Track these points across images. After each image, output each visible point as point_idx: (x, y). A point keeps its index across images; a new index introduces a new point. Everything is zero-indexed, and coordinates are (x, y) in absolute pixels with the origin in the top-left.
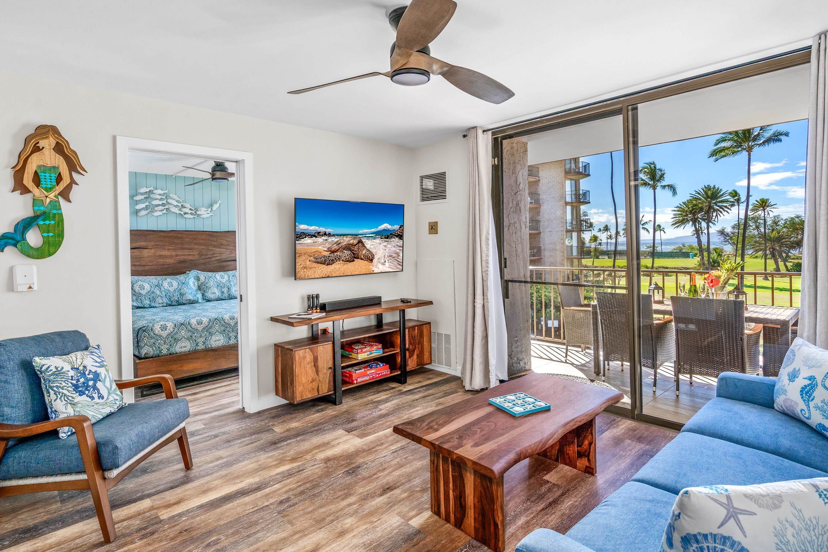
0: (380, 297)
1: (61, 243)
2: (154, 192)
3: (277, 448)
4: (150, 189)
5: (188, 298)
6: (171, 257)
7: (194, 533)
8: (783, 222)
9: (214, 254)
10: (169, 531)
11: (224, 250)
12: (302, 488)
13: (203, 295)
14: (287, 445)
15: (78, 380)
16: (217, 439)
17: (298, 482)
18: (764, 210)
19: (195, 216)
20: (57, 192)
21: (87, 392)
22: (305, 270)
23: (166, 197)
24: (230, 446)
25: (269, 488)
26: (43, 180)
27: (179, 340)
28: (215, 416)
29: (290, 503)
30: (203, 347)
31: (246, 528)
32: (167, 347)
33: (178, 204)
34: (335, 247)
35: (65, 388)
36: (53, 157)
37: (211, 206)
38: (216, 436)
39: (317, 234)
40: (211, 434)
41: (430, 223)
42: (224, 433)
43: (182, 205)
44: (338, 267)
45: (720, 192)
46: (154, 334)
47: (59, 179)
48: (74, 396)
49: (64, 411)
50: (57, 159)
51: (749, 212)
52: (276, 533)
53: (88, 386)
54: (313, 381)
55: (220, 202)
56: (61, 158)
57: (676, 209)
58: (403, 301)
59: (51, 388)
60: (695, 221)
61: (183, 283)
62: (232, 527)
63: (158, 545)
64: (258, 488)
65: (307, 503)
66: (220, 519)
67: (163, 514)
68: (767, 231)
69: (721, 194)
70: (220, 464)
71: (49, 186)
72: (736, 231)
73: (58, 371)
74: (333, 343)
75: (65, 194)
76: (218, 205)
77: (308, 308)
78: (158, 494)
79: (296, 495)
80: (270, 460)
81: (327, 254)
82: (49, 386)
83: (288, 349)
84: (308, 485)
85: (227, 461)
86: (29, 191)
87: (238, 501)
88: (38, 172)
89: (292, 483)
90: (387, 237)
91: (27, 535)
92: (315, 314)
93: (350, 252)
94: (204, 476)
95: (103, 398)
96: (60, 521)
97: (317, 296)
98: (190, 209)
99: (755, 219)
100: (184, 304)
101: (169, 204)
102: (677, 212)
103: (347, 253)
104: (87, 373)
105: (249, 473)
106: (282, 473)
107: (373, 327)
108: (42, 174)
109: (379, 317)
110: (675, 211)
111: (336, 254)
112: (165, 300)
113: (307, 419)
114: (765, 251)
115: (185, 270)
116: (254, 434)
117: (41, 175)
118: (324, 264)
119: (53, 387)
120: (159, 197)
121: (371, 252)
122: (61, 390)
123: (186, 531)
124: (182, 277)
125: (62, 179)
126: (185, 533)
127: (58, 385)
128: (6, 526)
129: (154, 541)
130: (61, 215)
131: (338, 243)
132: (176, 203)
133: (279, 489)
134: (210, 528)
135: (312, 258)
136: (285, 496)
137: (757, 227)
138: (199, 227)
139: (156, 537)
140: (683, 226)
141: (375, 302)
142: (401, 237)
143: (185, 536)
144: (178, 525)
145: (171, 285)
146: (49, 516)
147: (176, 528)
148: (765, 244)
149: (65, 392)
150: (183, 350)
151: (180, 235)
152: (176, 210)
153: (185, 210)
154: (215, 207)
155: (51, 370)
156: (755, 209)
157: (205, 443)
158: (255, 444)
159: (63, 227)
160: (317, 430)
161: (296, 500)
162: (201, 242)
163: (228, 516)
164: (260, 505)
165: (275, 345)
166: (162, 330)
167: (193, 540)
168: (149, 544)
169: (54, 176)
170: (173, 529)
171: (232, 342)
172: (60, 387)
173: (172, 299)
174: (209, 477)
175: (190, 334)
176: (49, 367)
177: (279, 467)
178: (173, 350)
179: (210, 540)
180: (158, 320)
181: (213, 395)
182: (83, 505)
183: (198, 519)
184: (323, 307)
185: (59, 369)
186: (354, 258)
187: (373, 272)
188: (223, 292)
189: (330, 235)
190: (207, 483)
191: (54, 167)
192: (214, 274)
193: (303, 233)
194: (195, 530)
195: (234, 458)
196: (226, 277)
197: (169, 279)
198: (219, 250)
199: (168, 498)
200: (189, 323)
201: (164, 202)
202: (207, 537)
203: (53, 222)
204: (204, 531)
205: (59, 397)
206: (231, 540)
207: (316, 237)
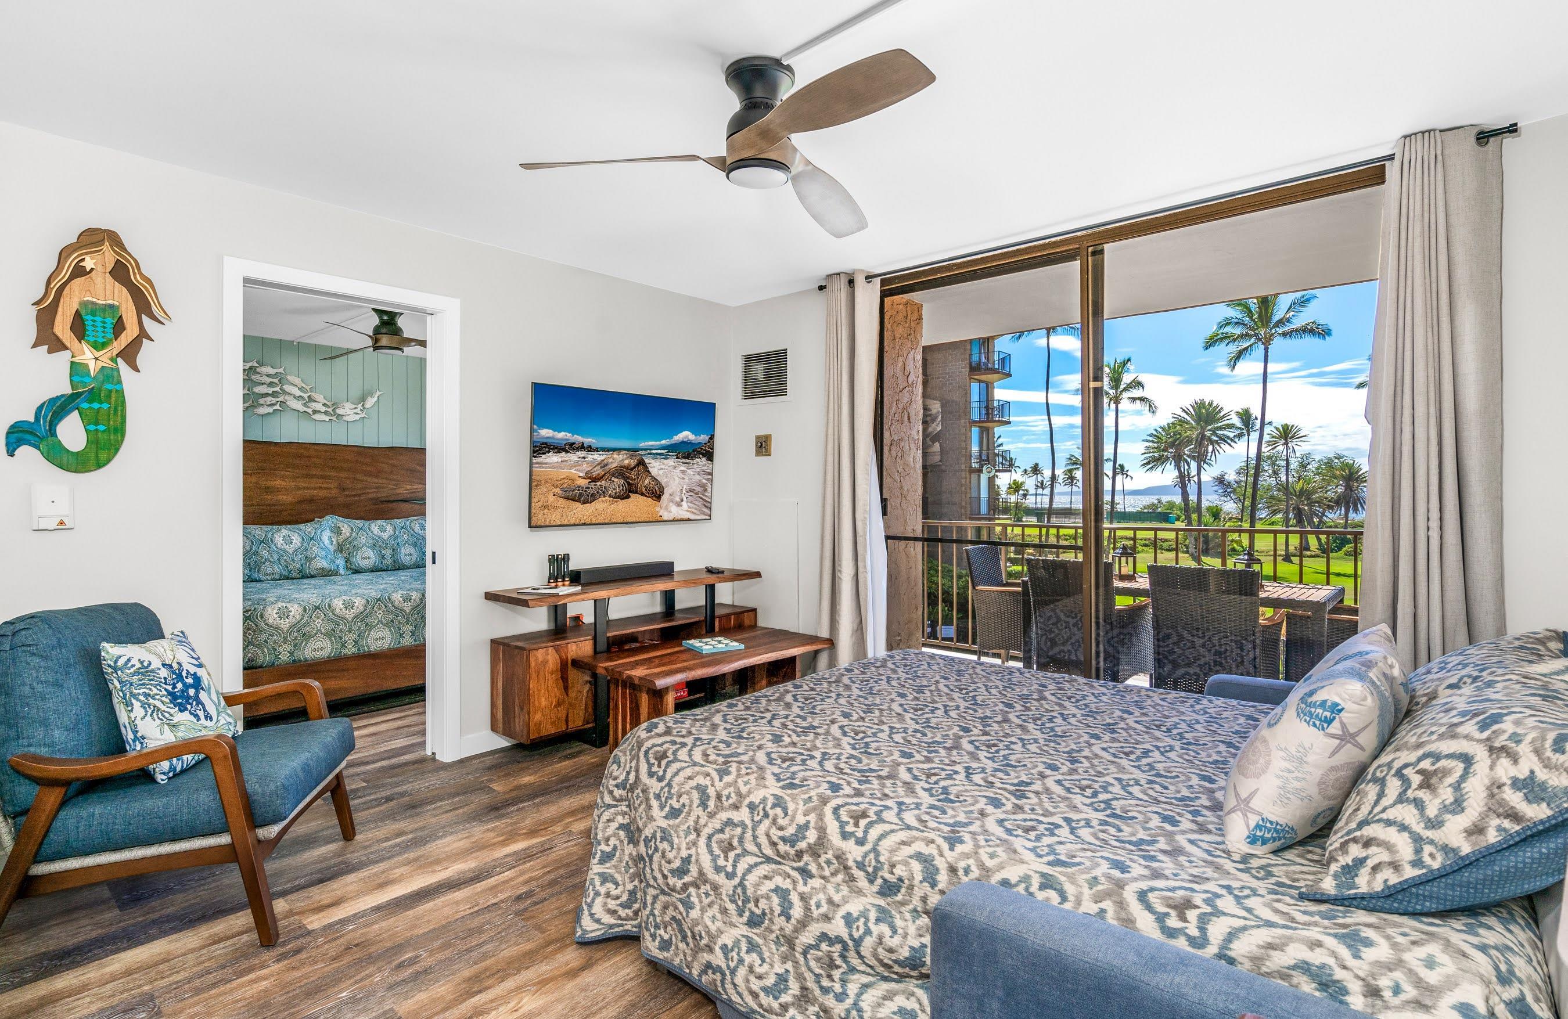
0: (672, 564)
1: (120, 446)
2: (258, 370)
3: (502, 816)
4: (250, 364)
5: (320, 566)
6: (287, 491)
7: (373, 949)
8: (1315, 465)
9: (366, 488)
10: (327, 946)
11: (384, 481)
12: (552, 876)
13: (347, 561)
14: (517, 810)
15: (174, 687)
16: (392, 804)
17: (544, 867)
18: (1286, 444)
19: (333, 418)
20: (115, 352)
21: (189, 707)
22: (546, 511)
23: (280, 381)
24: (418, 814)
25: (496, 878)
26: (89, 328)
27: (310, 637)
28: (382, 767)
29: (534, 899)
30: (354, 650)
31: (463, 939)
32: (289, 648)
33: (302, 394)
34: (598, 471)
35: (158, 697)
36: (109, 287)
37: (363, 399)
38: (389, 799)
39: (571, 447)
40: (379, 795)
41: (757, 437)
42: (402, 795)
43: (309, 397)
44: (602, 506)
45: (1220, 411)
46: (266, 624)
47: (119, 327)
48: (172, 711)
49: (159, 736)
50: (116, 291)
51: (1264, 446)
52: (517, 944)
53: (189, 697)
54: (559, 704)
55: (378, 393)
56: (125, 290)
57: (1151, 439)
58: (710, 571)
59: (135, 696)
60: (1178, 459)
61: (312, 539)
62: (438, 937)
63: (311, 969)
64: (476, 877)
65: (564, 897)
66: (414, 927)
67: (311, 922)
68: (1290, 479)
69: (1222, 414)
70: (403, 842)
71: (101, 340)
72: (1243, 479)
73: (143, 667)
74: (595, 638)
75: (130, 354)
76: (375, 399)
77: (550, 579)
78: (297, 890)
79: (543, 887)
80: (492, 834)
81: (583, 483)
82: (131, 693)
83: (517, 647)
84: (562, 871)
85: (415, 838)
86: (66, 348)
87: (442, 899)
88: (83, 313)
89: (534, 868)
90: (688, 456)
91: (66, 961)
92: (562, 588)
93: (622, 481)
94: (377, 862)
95: (211, 719)
96: (123, 938)
97: (566, 558)
98: (325, 405)
99: (1273, 460)
100: (312, 577)
101: (285, 393)
102: (1151, 444)
103: (618, 482)
104: (184, 674)
105: (457, 854)
106: (515, 853)
107: (659, 616)
108: (89, 317)
109: (669, 597)
110: (1147, 441)
111: (598, 484)
112: (277, 569)
113: (549, 770)
114: (1287, 513)
115: (311, 516)
116: (457, 794)
117: (88, 319)
118: (578, 501)
119: (139, 694)
120: (268, 380)
121: (658, 482)
122: (151, 701)
123: (356, 945)
124: (308, 528)
125: (124, 329)
126: (355, 949)
127: (147, 691)
128: (22, 948)
129: (302, 964)
130: (121, 394)
131: (603, 465)
132: (298, 393)
133: (512, 879)
134: (399, 940)
135: (558, 490)
136: (524, 889)
137: (1275, 473)
138: (339, 436)
139: (304, 956)
140: (1160, 469)
141: (663, 570)
142: (709, 456)
143: (358, 954)
144: (341, 937)
145: (288, 540)
146: (100, 931)
147: (339, 942)
148: (1287, 501)
149: (158, 704)
150: (318, 654)
151: (305, 453)
152: (298, 405)
153: (314, 406)
154: (370, 402)
155: (133, 666)
156: (1273, 444)
157: (371, 811)
158: (461, 811)
159: (124, 417)
160: (567, 788)
161: (543, 895)
162: (345, 465)
163: (429, 921)
164: (483, 903)
165: (493, 641)
166: (281, 618)
167: (371, 959)
168: (294, 968)
169: (110, 321)
170: (333, 944)
171: (407, 641)
172: (149, 695)
173: (290, 567)
174: (385, 863)
175: (332, 625)
176: (129, 660)
177: (508, 845)
178: (299, 655)
179: (403, 958)
180: (273, 599)
181: (374, 734)
182: (163, 912)
183: (376, 927)
184: (576, 577)
185: (145, 664)
186: (630, 491)
187: (660, 519)
188: (383, 557)
189: (590, 449)
190: (383, 872)
191: (112, 307)
192: (367, 523)
193: (546, 443)
194: (372, 944)
195: (426, 832)
196: (389, 529)
197: (285, 531)
198: (376, 480)
199: (317, 898)
200: (330, 606)
201: (277, 389)
202: (396, 954)
203: (105, 406)
204: (389, 945)
205: (150, 712)
206: (440, 956)
207: (567, 452)
